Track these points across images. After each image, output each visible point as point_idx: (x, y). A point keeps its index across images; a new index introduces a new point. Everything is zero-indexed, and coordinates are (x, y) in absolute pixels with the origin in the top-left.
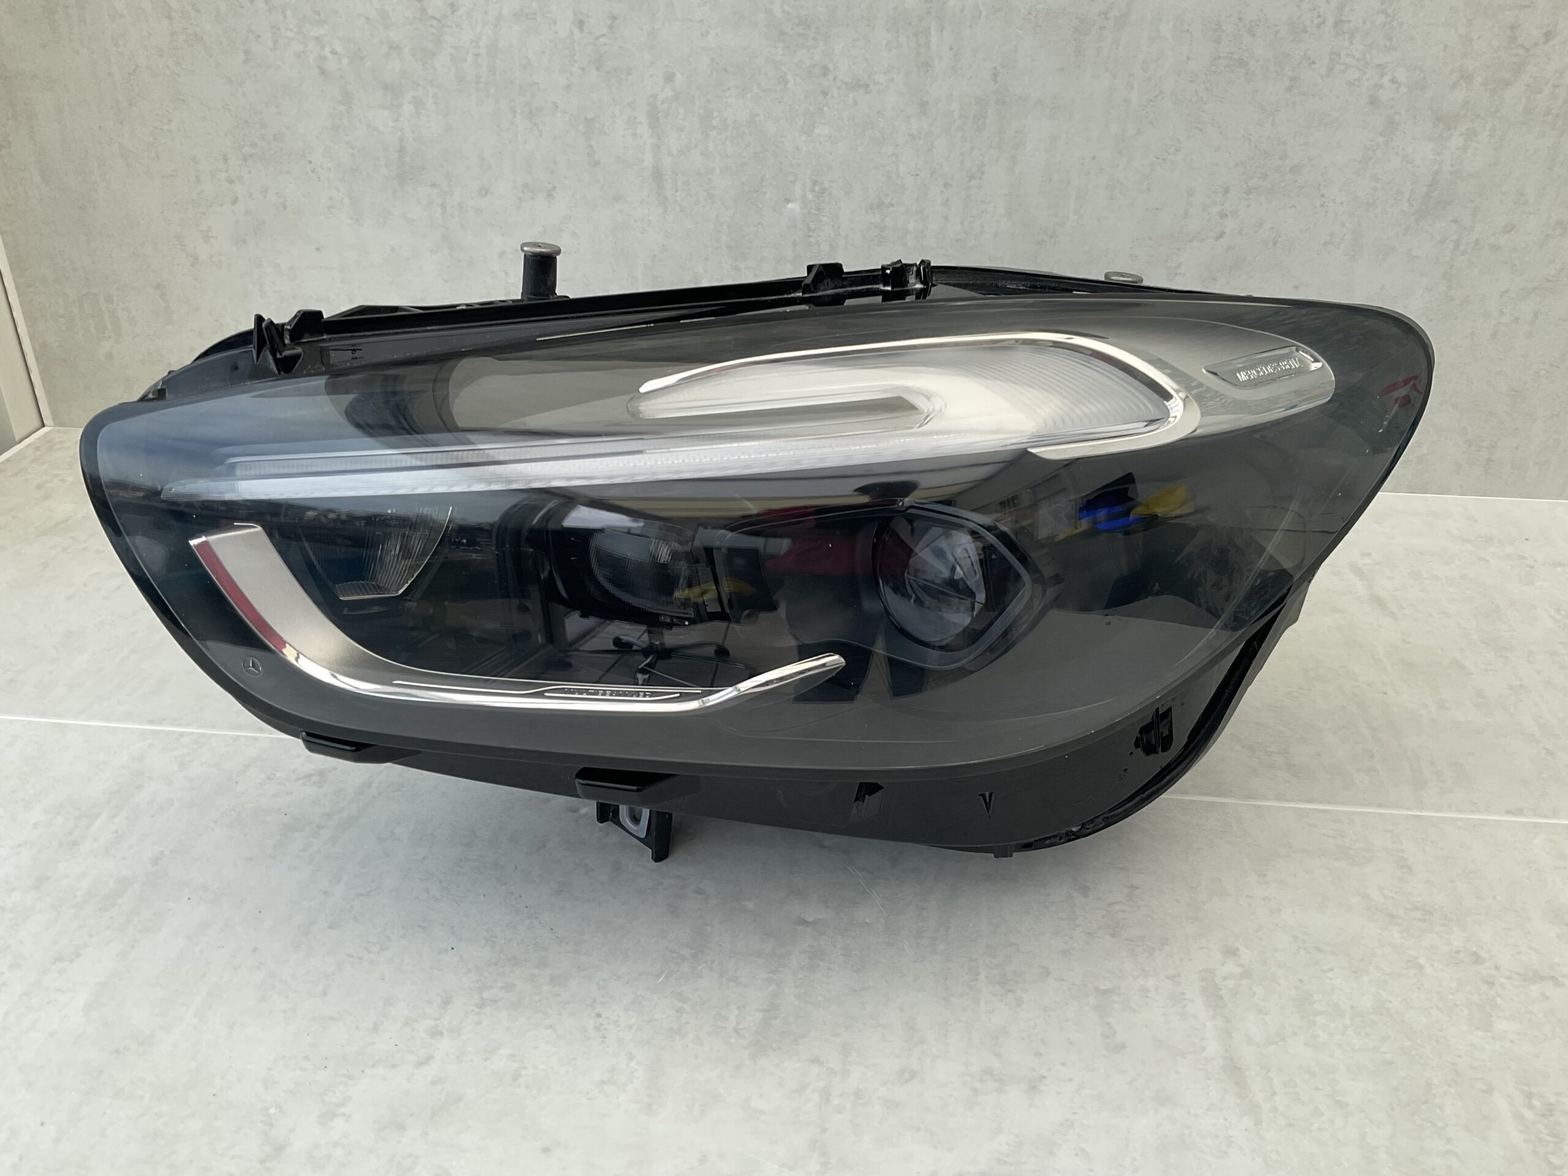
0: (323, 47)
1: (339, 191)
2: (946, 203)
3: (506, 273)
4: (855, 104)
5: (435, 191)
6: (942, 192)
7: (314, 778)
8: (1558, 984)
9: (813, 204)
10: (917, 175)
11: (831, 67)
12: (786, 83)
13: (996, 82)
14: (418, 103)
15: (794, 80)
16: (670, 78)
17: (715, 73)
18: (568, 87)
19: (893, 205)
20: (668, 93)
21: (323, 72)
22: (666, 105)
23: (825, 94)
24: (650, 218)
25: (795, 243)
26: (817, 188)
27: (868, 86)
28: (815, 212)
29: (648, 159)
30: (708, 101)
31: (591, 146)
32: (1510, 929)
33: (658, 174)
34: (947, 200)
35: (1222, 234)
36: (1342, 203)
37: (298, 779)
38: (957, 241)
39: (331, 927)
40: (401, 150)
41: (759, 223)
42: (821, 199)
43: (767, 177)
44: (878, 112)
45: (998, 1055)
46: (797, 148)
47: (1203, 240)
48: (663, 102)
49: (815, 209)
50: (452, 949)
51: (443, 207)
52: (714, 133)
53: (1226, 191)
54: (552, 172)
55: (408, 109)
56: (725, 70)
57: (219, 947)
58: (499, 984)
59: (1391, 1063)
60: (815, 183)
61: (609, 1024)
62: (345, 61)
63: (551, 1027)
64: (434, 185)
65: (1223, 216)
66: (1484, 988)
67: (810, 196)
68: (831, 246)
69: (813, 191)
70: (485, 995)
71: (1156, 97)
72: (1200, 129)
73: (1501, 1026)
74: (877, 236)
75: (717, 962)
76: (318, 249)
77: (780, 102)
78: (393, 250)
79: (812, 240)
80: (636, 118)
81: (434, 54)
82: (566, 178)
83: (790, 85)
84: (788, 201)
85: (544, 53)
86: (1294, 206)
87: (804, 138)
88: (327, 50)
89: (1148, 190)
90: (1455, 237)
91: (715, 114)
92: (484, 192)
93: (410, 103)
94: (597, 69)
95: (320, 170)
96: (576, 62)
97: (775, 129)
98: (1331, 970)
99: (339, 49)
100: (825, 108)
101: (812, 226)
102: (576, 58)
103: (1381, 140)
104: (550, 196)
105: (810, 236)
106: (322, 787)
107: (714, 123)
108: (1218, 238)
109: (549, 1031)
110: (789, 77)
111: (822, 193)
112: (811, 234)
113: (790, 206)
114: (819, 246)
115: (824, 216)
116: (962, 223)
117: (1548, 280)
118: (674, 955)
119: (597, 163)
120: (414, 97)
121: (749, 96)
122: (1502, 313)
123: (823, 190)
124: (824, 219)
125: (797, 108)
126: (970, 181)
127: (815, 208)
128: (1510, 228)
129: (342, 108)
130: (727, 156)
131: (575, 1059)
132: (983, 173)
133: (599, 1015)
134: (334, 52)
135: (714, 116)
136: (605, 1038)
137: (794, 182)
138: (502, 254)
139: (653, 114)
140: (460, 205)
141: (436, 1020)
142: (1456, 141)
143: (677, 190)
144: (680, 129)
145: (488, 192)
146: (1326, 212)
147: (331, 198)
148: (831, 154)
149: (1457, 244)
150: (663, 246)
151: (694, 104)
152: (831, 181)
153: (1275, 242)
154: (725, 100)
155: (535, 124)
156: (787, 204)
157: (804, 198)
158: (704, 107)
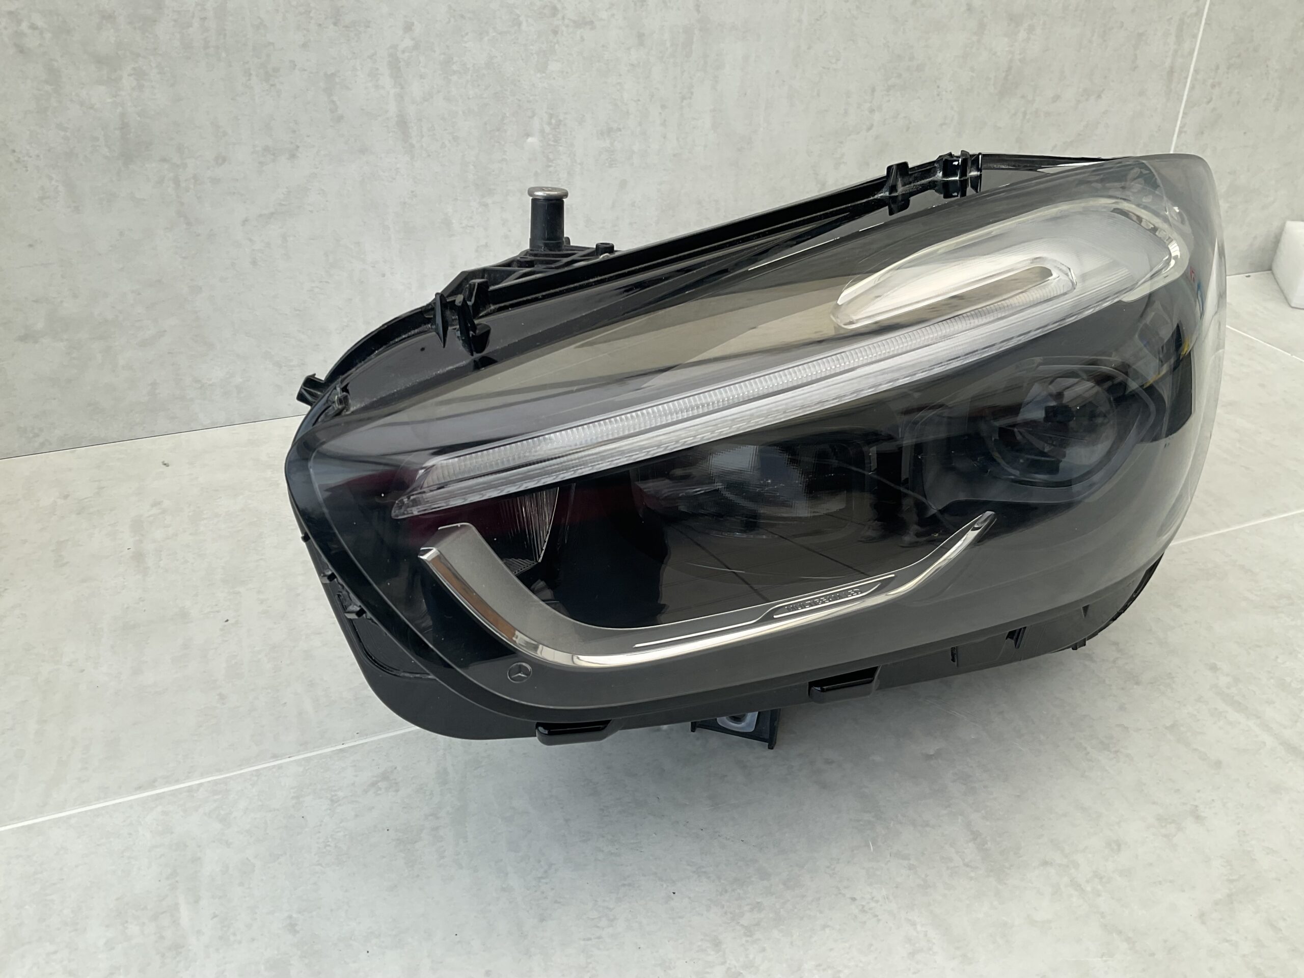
0: (19, 22)
1: (51, 179)
2: (664, 123)
3: (250, 240)
4: (582, 39)
5: (166, 166)
6: (660, 113)
7: (382, 785)
9: (551, 136)
10: (639, 100)
11: (559, 6)
12: (520, 24)
13: (698, 11)
14: (140, 74)
15: (527, 21)
16: (408, 28)
17: (452, 20)
18: (305, 46)
19: (620, 130)
20: (408, 43)
21: (21, 50)
22: (407, 54)
23: (555, 32)
24: (398, 166)
25: (536, 174)
26: (553, 121)
27: (592, 22)
28: (552, 143)
29: (392, 108)
30: (448, 47)
31: (333, 102)
33: (403, 123)
34: (665, 121)
35: (871, 127)
36: (951, 91)
37: (366, 792)
38: (674, 155)
40: (124, 126)
41: (503, 160)
42: (558, 130)
43: (508, 115)
44: (603, 46)
45: (1154, 803)
46: (533, 85)
47: (858, 133)
48: (403, 52)
49: (553, 141)
50: (674, 893)
51: (177, 182)
52: (454, 78)
53: (873, 90)
54: (294, 132)
55: (128, 82)
56: (462, 17)
58: (746, 908)
60: (551, 116)
61: (868, 903)
62: (48, 35)
63: (824, 927)
64: (164, 160)
65: (872, 111)
67: (547, 129)
68: (569, 173)
69: (550, 124)
70: (744, 921)
71: (821, 16)
72: (853, 40)
74: (607, 159)
75: (899, 816)
76: (31, 246)
77: (514, 43)
78: (121, 234)
79: (551, 169)
80: (377, 70)
81: (155, 21)
82: (308, 136)
83: (524, 27)
84: (528, 135)
85: (277, 11)
86: (919, 98)
87: (539, 75)
88: (24, 26)
89: (818, 95)
90: (1023, 109)
91: (455, 59)
92: (221, 160)
93: (130, 75)
94: (335, 24)
95: (26, 159)
96: (311, 18)
97: (512, 69)
98: (1277, 657)
99: (40, 23)
100: (557, 46)
101: (551, 156)
102: (312, 15)
103: (975, 38)
104: (293, 156)
105: (550, 166)
106: (397, 791)
107: (455, 67)
108: (868, 130)
109: (827, 930)
110: (522, 18)
111: (558, 125)
112: (550, 164)
113: (530, 140)
114: (558, 175)
115: (561, 146)
116: (677, 139)
118: (861, 823)
119: (340, 119)
120: (134, 69)
121: (486, 39)
123: (559, 123)
124: (561, 148)
125: (532, 47)
126: (682, 102)
127: (553, 139)
128: (1056, 98)
129: (48, 88)
130: (469, 98)
131: (871, 945)
132: (692, 93)
133: (854, 899)
134: (33, 27)
135: (454, 61)
136: (877, 916)
137: (532, 117)
138: (245, 221)
139: (395, 66)
140: (195, 177)
141: (724, 963)
142: (1022, 35)
143: (423, 136)
144: (422, 77)
145: (224, 160)
146: (941, 99)
147: (42, 188)
148: (564, 88)
149: (1025, 114)
150: (412, 192)
151: (435, 52)
152: (566, 113)
153: (908, 129)
154: (463, 45)
155: (272, 85)
156: (527, 138)
157: (542, 131)
158: (444, 54)
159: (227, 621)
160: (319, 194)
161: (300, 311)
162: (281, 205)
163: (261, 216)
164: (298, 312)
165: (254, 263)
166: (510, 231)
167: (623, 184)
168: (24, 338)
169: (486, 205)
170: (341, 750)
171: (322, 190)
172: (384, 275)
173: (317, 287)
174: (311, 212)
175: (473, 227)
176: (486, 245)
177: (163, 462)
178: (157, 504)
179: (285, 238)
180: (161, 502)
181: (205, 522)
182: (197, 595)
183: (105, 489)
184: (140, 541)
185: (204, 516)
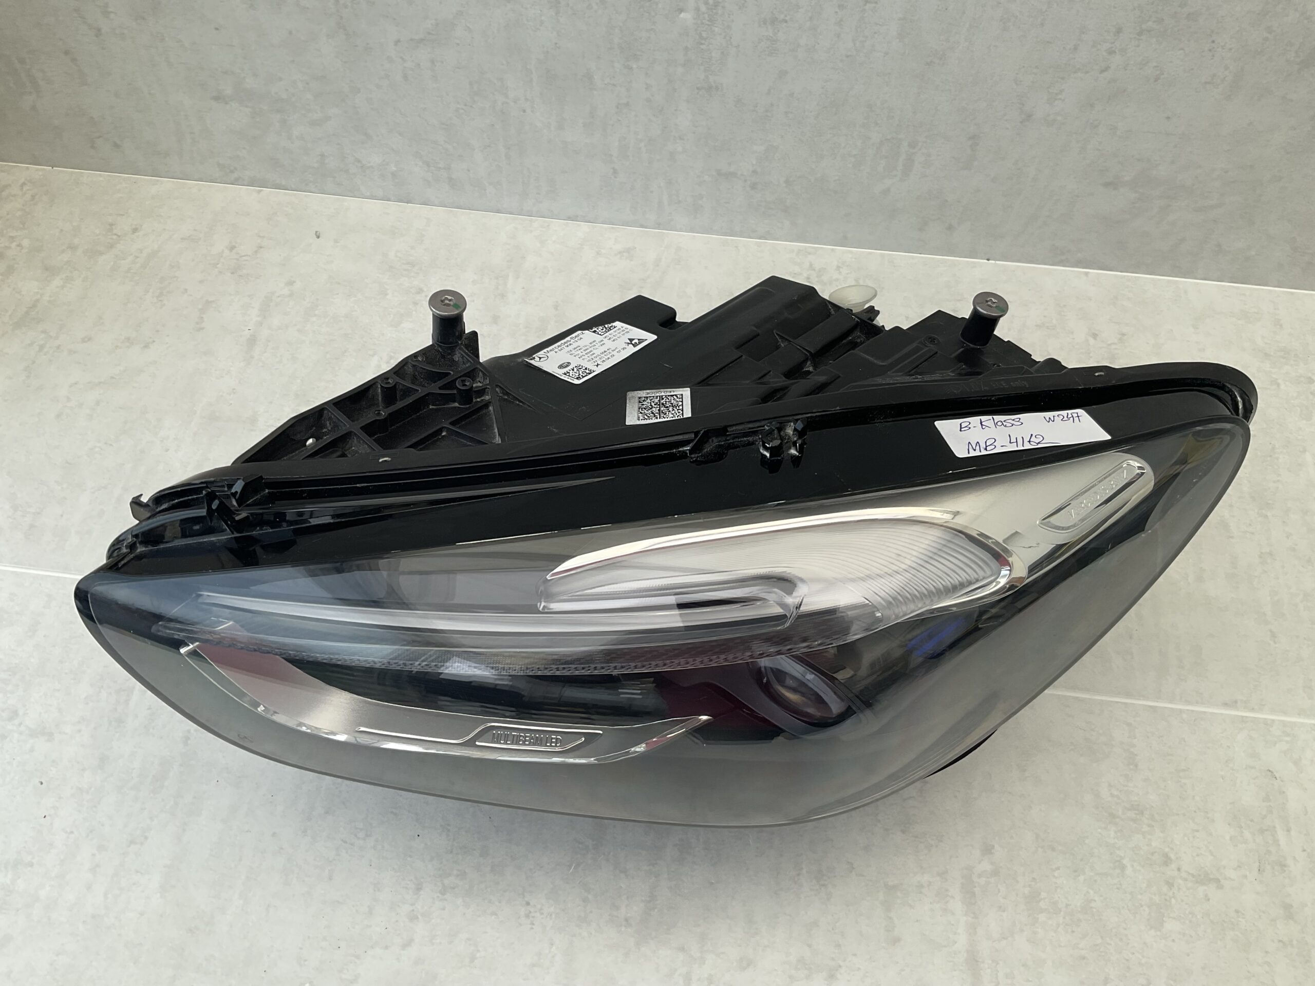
2: (839, 22)
3: (402, 58)
6: (836, 12)
8: (1220, 887)
9: (706, 16)
19: (786, 22)
24: (543, 18)
25: (686, 49)
28: (707, 23)
32: (1197, 831)
34: (841, 20)
35: (1106, 69)
36: (1231, 49)
38: (847, 56)
39: (327, 813)
41: (652, 29)
42: (714, 11)
45: (810, 946)
47: (1087, 72)
49: (708, 21)
50: (418, 836)
53: (1119, 31)
57: (247, 831)
58: (455, 872)
59: (1084, 958)
61: (536, 912)
63: (495, 914)
65: (1111, 52)
66: (1165, 889)
67: (703, 8)
68: (722, 53)
70: (446, 882)
73: (1171, 925)
74: (768, 47)
75: (612, 853)
76: (217, 29)
78: (290, 33)
79: (703, 47)
84: (681, 10)
86: (1182, 49)
89: (1042, 24)
98: (1058, 868)
101: (704, 34)
105: (702, 44)
108: (1102, 71)
109: (493, 917)
111: (716, 6)
112: (703, 42)
113: (682, 15)
114: (711, 53)
115: (716, 27)
116: (854, 41)
118: (580, 846)
124: (716, 29)
126: (865, 5)
127: (708, 19)
131: (513, 943)
133: (528, 904)
136: (533, 924)
138: (397, 42)
141: (412, 905)
146: (1213, 56)
150: (556, 44)
153: (1157, 79)
156: (680, 13)
157: (697, 9)
160: (466, 30)
162: (429, 33)
163: (412, 40)
164: (445, 126)
165: (405, 77)
166: (653, 96)
167: (782, 74)
168: (217, 99)
169: (631, 68)
171: (468, 27)
172: (524, 111)
173: (462, 109)
174: (458, 44)
175: (614, 85)
176: (627, 104)
177: (316, 232)
178: (290, 283)
179: (433, 62)
180: (294, 282)
181: (314, 319)
182: (271, 403)
183: (262, 249)
184: (261, 324)
185: (317, 312)
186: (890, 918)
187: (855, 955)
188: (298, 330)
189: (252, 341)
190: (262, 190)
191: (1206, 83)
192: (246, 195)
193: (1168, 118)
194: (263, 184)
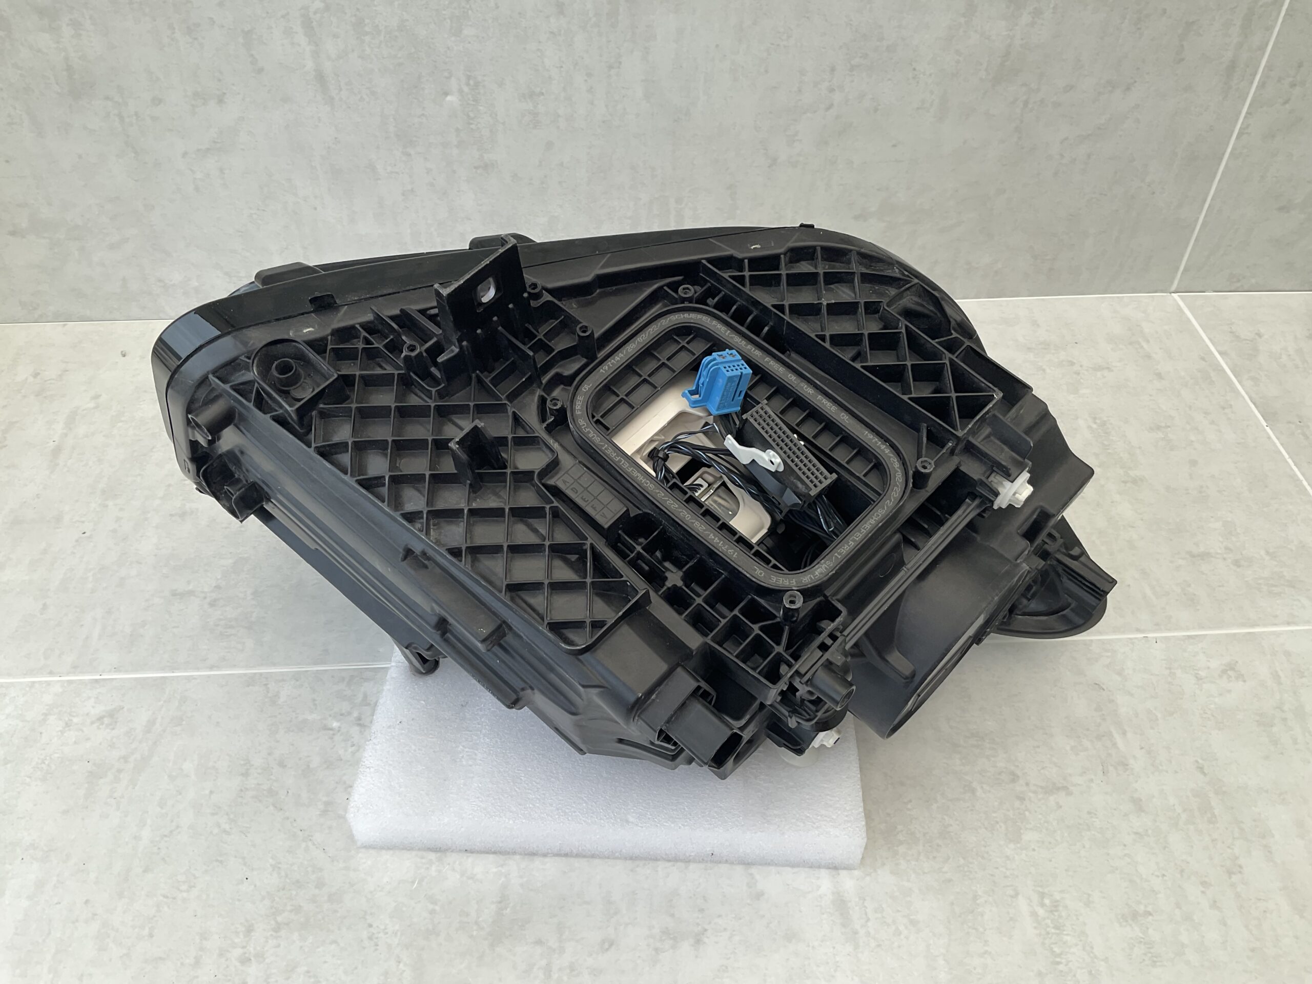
1: (15, 108)
2: (590, 90)
3: (191, 170)
4: (497, 7)
5: (110, 103)
6: (586, 81)
7: (106, 720)
8: (1070, 793)
9: (470, 96)
10: (562, 67)
14: (76, 25)
19: (543, 94)
20: (318, 5)
22: (318, 15)
24: (320, 115)
25: (457, 130)
26: (472, 82)
28: (472, 103)
29: (310, 65)
30: (358, 9)
31: (252, 55)
32: (1038, 747)
33: (320, 77)
34: (591, 88)
35: (831, 106)
36: (930, 75)
37: (92, 723)
38: (604, 122)
39: (145, 871)
40: (69, 68)
41: (423, 115)
42: (476, 91)
43: (424, 74)
44: (519, 14)
45: (672, 915)
46: (448, 48)
47: (815, 112)
48: (315, 13)
49: (473, 101)
50: (247, 878)
51: (121, 118)
52: (367, 38)
53: (833, 70)
54: (219, 80)
55: (67, 31)
57: (57, 904)
58: (289, 908)
59: (950, 880)
60: (469, 78)
61: (379, 932)
63: (334, 942)
64: (107, 98)
65: (832, 90)
66: (1017, 804)
67: (466, 89)
68: (491, 130)
69: (468, 84)
70: (279, 919)
72: (808, 18)
73: (1028, 836)
74: (531, 121)
75: (457, 863)
76: (7, 161)
78: (80, 157)
79: (473, 126)
80: (291, 28)
82: (233, 85)
84: (446, 94)
86: (890, 79)
87: (453, 39)
89: (766, 71)
90: (1025, 97)
91: (367, 21)
92: (157, 101)
93: (68, 25)
97: (425, 32)
98: (910, 801)
100: (470, 12)
101: (472, 115)
103: (963, 20)
104: (221, 101)
105: (471, 124)
106: (113, 729)
107: (367, 29)
108: (827, 109)
109: (333, 946)
111: (477, 86)
112: (472, 122)
113: (449, 98)
114: (480, 132)
115: (481, 106)
116: (606, 106)
117: (1099, 128)
118: (423, 860)
119: (260, 70)
120: (71, 20)
122: (1062, 156)
123: (477, 84)
124: (481, 108)
125: (444, 12)
126: (609, 70)
127: (471, 99)
128: (1069, 88)
130: (383, 58)
131: (356, 968)
132: (620, 63)
133: (370, 925)
135: (366, 23)
136: (377, 945)
137: (448, 78)
138: (185, 154)
139: (308, 25)
140: (136, 114)
141: (244, 947)
142: (1026, 18)
143: (341, 90)
144: (336, 36)
145: (160, 101)
146: (918, 82)
147: (9, 116)
148: (480, 51)
149: (1026, 103)
150: (336, 138)
151: (346, 13)
152: (484, 76)
153: (876, 110)
154: (374, 8)
155: (196, 39)
156: (446, 97)
157: (461, 91)
158: (355, 15)
159: (84, 533)
160: (249, 135)
161: (242, 232)
162: (215, 142)
163: (198, 150)
164: (240, 233)
165: (197, 189)
166: (435, 180)
167: (549, 145)
168: (13, 233)
169: (410, 155)
170: (96, 681)
171: (251, 132)
172: (315, 209)
173: (255, 214)
174: (243, 150)
175: (397, 173)
176: (412, 190)
177: (122, 352)
178: (97, 397)
179: (221, 170)
180: (100, 396)
181: (120, 424)
182: (77, 501)
183: (68, 372)
184: (66, 435)
185: (123, 419)
186: (751, 874)
187: (720, 916)
188: (104, 436)
189: (57, 451)
190: (66, 324)
191: (918, 108)
192: (51, 330)
193: (894, 146)
194: (67, 318)
